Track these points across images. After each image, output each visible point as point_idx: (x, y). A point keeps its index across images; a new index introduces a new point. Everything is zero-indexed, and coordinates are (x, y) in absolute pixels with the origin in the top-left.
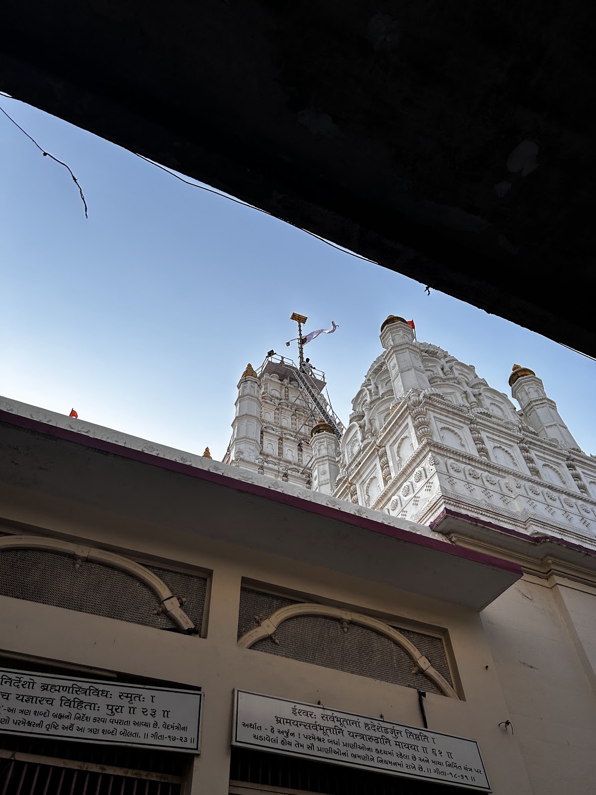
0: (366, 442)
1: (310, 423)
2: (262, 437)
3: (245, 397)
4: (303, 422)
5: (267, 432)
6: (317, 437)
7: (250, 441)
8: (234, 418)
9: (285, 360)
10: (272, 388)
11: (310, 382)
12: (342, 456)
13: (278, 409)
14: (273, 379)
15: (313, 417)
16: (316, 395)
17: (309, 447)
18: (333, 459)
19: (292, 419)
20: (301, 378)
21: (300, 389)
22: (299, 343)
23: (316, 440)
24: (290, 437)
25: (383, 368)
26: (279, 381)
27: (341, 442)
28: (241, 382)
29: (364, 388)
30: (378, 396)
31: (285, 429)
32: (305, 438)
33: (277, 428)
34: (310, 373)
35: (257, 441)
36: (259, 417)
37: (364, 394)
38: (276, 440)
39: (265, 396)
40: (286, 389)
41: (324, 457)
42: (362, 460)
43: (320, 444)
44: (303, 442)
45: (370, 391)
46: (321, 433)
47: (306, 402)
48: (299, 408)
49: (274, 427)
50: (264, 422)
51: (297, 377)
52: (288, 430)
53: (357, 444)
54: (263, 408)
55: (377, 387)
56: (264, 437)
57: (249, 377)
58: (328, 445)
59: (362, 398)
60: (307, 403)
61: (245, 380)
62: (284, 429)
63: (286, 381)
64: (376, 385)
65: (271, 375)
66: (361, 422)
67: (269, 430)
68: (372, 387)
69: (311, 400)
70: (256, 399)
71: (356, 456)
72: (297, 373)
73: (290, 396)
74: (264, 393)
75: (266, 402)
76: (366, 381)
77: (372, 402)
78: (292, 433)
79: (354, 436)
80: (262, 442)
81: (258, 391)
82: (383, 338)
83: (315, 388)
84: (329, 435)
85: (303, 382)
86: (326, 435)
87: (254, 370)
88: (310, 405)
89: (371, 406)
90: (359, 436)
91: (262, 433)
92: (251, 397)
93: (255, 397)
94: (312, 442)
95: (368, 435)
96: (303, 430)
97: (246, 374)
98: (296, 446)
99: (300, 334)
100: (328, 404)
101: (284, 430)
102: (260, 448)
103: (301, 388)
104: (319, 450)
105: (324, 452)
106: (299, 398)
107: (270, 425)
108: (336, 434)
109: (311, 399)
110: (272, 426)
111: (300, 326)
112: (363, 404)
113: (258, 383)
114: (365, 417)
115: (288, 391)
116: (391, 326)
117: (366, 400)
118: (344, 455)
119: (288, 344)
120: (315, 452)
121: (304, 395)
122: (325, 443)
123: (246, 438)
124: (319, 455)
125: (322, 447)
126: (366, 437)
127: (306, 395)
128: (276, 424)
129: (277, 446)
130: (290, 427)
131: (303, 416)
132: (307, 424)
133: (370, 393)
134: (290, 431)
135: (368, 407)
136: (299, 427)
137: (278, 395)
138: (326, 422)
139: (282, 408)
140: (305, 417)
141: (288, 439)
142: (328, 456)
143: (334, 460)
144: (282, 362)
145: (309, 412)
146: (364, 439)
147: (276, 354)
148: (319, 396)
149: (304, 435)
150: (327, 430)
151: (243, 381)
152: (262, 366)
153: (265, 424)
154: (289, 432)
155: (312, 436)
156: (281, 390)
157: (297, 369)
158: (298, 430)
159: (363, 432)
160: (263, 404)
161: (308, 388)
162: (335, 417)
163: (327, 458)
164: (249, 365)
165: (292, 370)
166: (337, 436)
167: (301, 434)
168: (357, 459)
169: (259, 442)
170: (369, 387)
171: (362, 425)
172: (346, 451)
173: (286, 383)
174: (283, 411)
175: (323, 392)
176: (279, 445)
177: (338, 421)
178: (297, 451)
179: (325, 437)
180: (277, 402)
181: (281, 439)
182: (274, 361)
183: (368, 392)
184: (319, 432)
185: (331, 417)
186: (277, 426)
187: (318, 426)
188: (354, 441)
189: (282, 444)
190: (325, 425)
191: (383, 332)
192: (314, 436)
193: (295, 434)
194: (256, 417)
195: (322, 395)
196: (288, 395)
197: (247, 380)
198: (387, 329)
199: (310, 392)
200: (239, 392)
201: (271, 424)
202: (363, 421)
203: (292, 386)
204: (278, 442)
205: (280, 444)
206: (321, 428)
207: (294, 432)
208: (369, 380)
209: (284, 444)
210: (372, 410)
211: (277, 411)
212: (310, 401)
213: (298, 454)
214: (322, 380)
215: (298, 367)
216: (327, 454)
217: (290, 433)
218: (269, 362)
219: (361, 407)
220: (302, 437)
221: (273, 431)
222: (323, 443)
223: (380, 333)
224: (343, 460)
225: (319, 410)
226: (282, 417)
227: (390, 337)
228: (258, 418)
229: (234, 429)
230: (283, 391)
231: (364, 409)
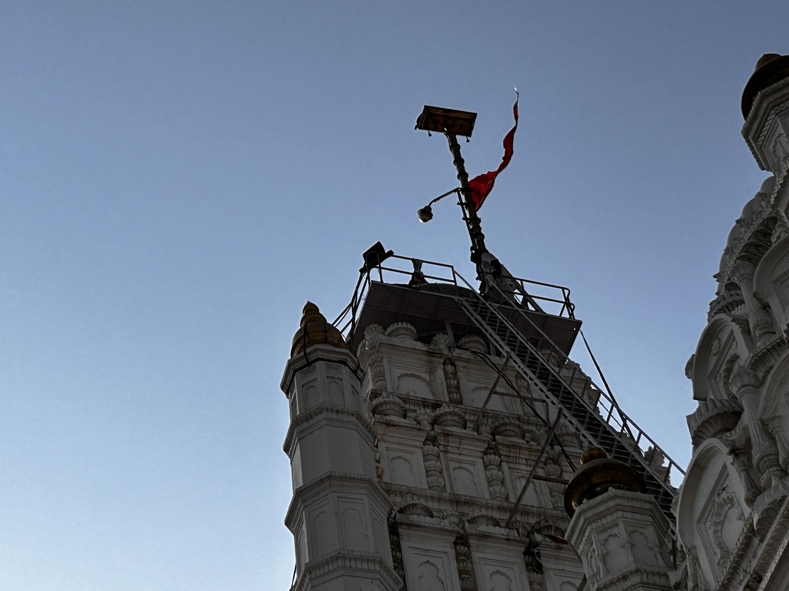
0: (764, 501)
1: (552, 467)
2: (396, 546)
3: (315, 419)
4: (524, 469)
5: (411, 525)
6: (589, 514)
7: (359, 565)
8: (291, 495)
9: (425, 269)
10: (399, 372)
11: (525, 327)
12: (688, 562)
13: (432, 440)
14: (396, 341)
15: (557, 448)
16: (553, 369)
17: (563, 554)
18: (657, 580)
19: (486, 467)
20: (493, 321)
21: (494, 359)
22: (461, 204)
23: (588, 522)
24: (491, 529)
25: (773, 239)
26: (420, 345)
27: (677, 515)
28: (293, 370)
29: (722, 316)
30: (774, 338)
31: (470, 503)
32: (543, 524)
33: (443, 507)
34: (520, 298)
35: (381, 563)
36: (376, 479)
37: (724, 336)
38: (444, 547)
39: (381, 404)
40: (450, 368)
41: (625, 578)
42: (764, 566)
43: (604, 536)
44: (538, 537)
45: (743, 324)
46: (599, 498)
47: (524, 399)
48: (505, 424)
49: (431, 505)
50: (395, 493)
51: (476, 318)
52: (481, 506)
53: (734, 513)
54: (382, 445)
55: (766, 307)
56: (404, 544)
57: (320, 349)
58: (630, 534)
59: (720, 354)
60: (529, 401)
61: (304, 362)
62: (466, 503)
63: (443, 341)
64: (760, 301)
65: (389, 330)
66: (735, 435)
67: (414, 518)
68: (748, 309)
69: (538, 390)
70: (354, 419)
71: (741, 557)
72: (475, 305)
73: (467, 386)
74: (375, 394)
75: (389, 424)
76: (723, 292)
77: (758, 361)
78: (496, 515)
79: (720, 486)
80: (399, 563)
81: (355, 392)
82: (756, 138)
83: (546, 345)
84: (628, 498)
85: (502, 331)
86: (618, 501)
87: (330, 321)
88: (539, 407)
89: (756, 376)
90: (737, 486)
91: (394, 529)
92: (335, 416)
93: (348, 413)
94: (572, 532)
95: (769, 476)
96: (530, 499)
97: (302, 341)
98: (515, 557)
99: (463, 175)
100: (599, 392)
101: (466, 509)
102: (397, 583)
103: (499, 354)
104: (604, 558)
105: (622, 561)
106: (498, 389)
107: (416, 501)
108: (652, 492)
109: (541, 385)
110: (422, 501)
111: (455, 147)
112: (729, 371)
113: (351, 364)
114: (746, 418)
115: (455, 374)
116: (774, 92)
117: (736, 358)
118: (696, 561)
119: (426, 214)
120: (590, 565)
121: (511, 376)
122: (621, 530)
123: (344, 558)
124: (608, 572)
125: (613, 544)
126: (762, 483)
127: (519, 376)
128: (436, 494)
129: (454, 565)
130: (483, 493)
131: (521, 448)
132: (540, 472)
133: (746, 331)
134: (487, 507)
135: (746, 381)
136: (514, 489)
137: (420, 390)
138: (609, 457)
139: (447, 435)
140: (529, 450)
141: (485, 536)
142: (637, 571)
143: (663, 582)
144: (418, 276)
145: (541, 432)
146: (755, 492)
147: (391, 254)
148: (564, 373)
149: (539, 515)
150: (620, 485)
151: (296, 366)
152: (354, 306)
153: (398, 499)
154: (484, 512)
155: (571, 512)
156: (431, 372)
157: (472, 292)
158: (513, 499)
159: (748, 469)
160: (380, 430)
161: (522, 352)
162: (635, 433)
163: (636, 579)
164: (311, 310)
165: (456, 298)
166: (656, 498)
167: (526, 513)
168: (744, 565)
169: (390, 563)
170: (739, 311)
171: (738, 444)
172: (698, 542)
173: (442, 346)
174: (453, 443)
175: (577, 354)
176: (458, 561)
177: (644, 446)
178: (525, 574)
179: (617, 508)
180: (424, 415)
181: (461, 540)
182: (390, 279)
183: (736, 329)
184: (592, 495)
185: (621, 434)
186: (439, 500)
187: (585, 476)
188: (721, 506)
189: (468, 556)
190: (608, 467)
191: (750, 115)
192: (577, 509)
193: (505, 516)
194: (362, 480)
195: (575, 367)
196: (458, 388)
197: (312, 358)
198: (764, 106)
199: (532, 363)
200: (293, 405)
201: (419, 496)
202: (738, 429)
203: (466, 355)
204: (452, 552)
205: (463, 557)
206: (595, 480)
207: (500, 509)
208: (731, 286)
209: (476, 555)
210: (764, 390)
211: (430, 448)
212: (536, 394)
213: (531, 583)
214: (566, 315)
215: (476, 286)
216: (633, 567)
217: (490, 513)
218: (375, 286)
219: (721, 385)
220: (533, 521)
221: (428, 519)
222: (615, 531)
223: (743, 122)
224: (695, 576)
225: (574, 420)
226: (452, 465)
227: (780, 130)
228: (370, 482)
229: (296, 533)
230: (440, 373)
231: (734, 390)
